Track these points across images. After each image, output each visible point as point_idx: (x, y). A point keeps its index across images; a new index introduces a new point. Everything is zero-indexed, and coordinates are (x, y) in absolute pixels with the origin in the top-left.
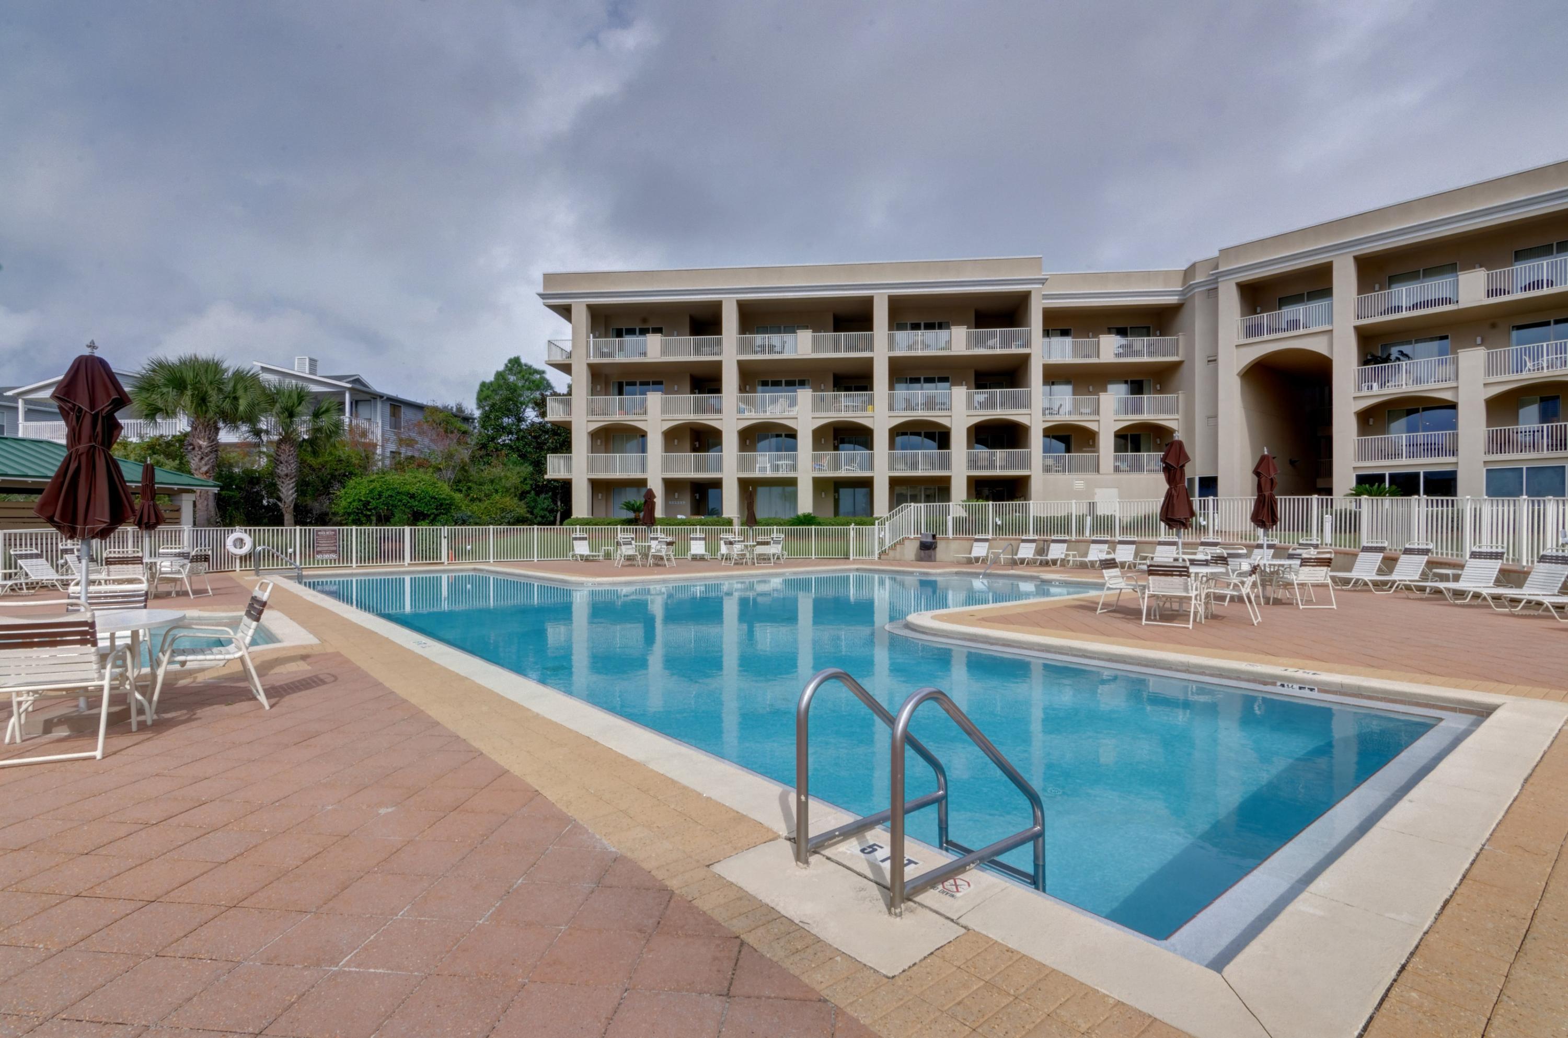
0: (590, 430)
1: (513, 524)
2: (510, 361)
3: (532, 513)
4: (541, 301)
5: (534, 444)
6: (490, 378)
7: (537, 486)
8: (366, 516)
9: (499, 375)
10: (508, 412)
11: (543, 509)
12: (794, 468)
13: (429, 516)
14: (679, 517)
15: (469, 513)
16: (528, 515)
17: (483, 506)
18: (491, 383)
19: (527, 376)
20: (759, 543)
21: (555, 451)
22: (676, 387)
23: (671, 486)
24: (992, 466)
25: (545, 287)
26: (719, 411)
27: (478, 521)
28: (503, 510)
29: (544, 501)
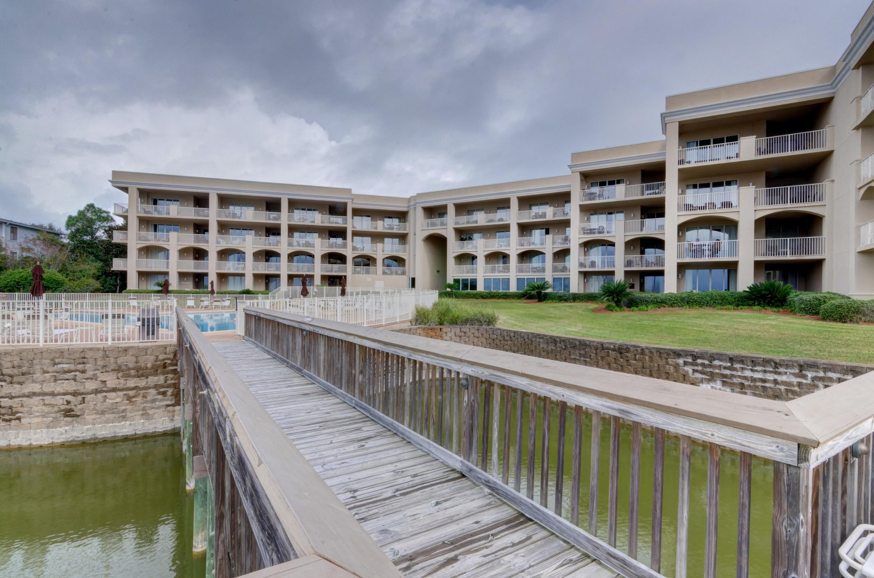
0: (138, 247)
1: (93, 292)
2: (88, 206)
3: (103, 286)
4: (110, 184)
5: (104, 251)
6: (75, 214)
7: (105, 272)
8: (17, 288)
9: (81, 213)
10: (86, 233)
11: (110, 284)
12: (244, 268)
13: (52, 288)
14: (186, 289)
15: (68, 287)
16: (102, 288)
17: (76, 283)
18: (76, 217)
19: (99, 214)
20: (215, 301)
21: (116, 256)
22: (186, 229)
23: (182, 275)
24: (332, 271)
25: (113, 178)
26: (207, 242)
27: (73, 290)
28: (87, 285)
29: (110, 281)
